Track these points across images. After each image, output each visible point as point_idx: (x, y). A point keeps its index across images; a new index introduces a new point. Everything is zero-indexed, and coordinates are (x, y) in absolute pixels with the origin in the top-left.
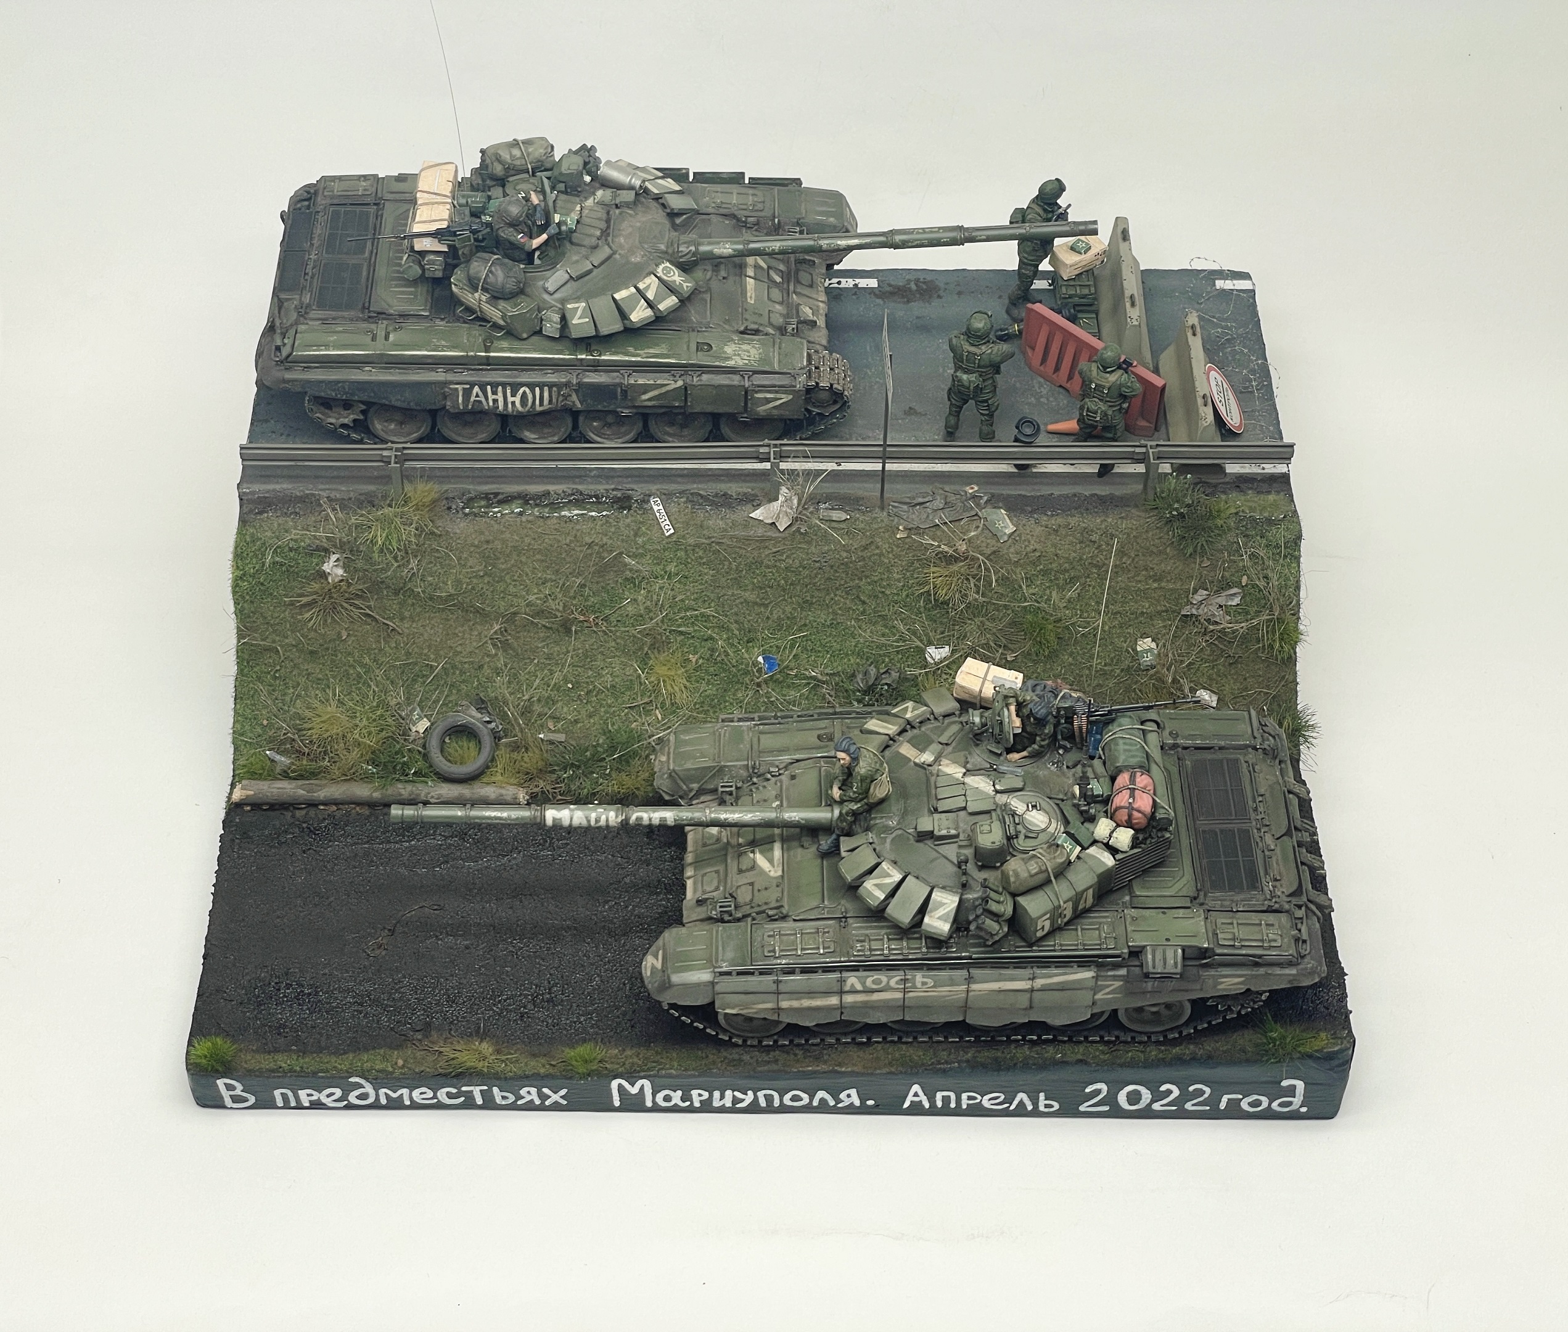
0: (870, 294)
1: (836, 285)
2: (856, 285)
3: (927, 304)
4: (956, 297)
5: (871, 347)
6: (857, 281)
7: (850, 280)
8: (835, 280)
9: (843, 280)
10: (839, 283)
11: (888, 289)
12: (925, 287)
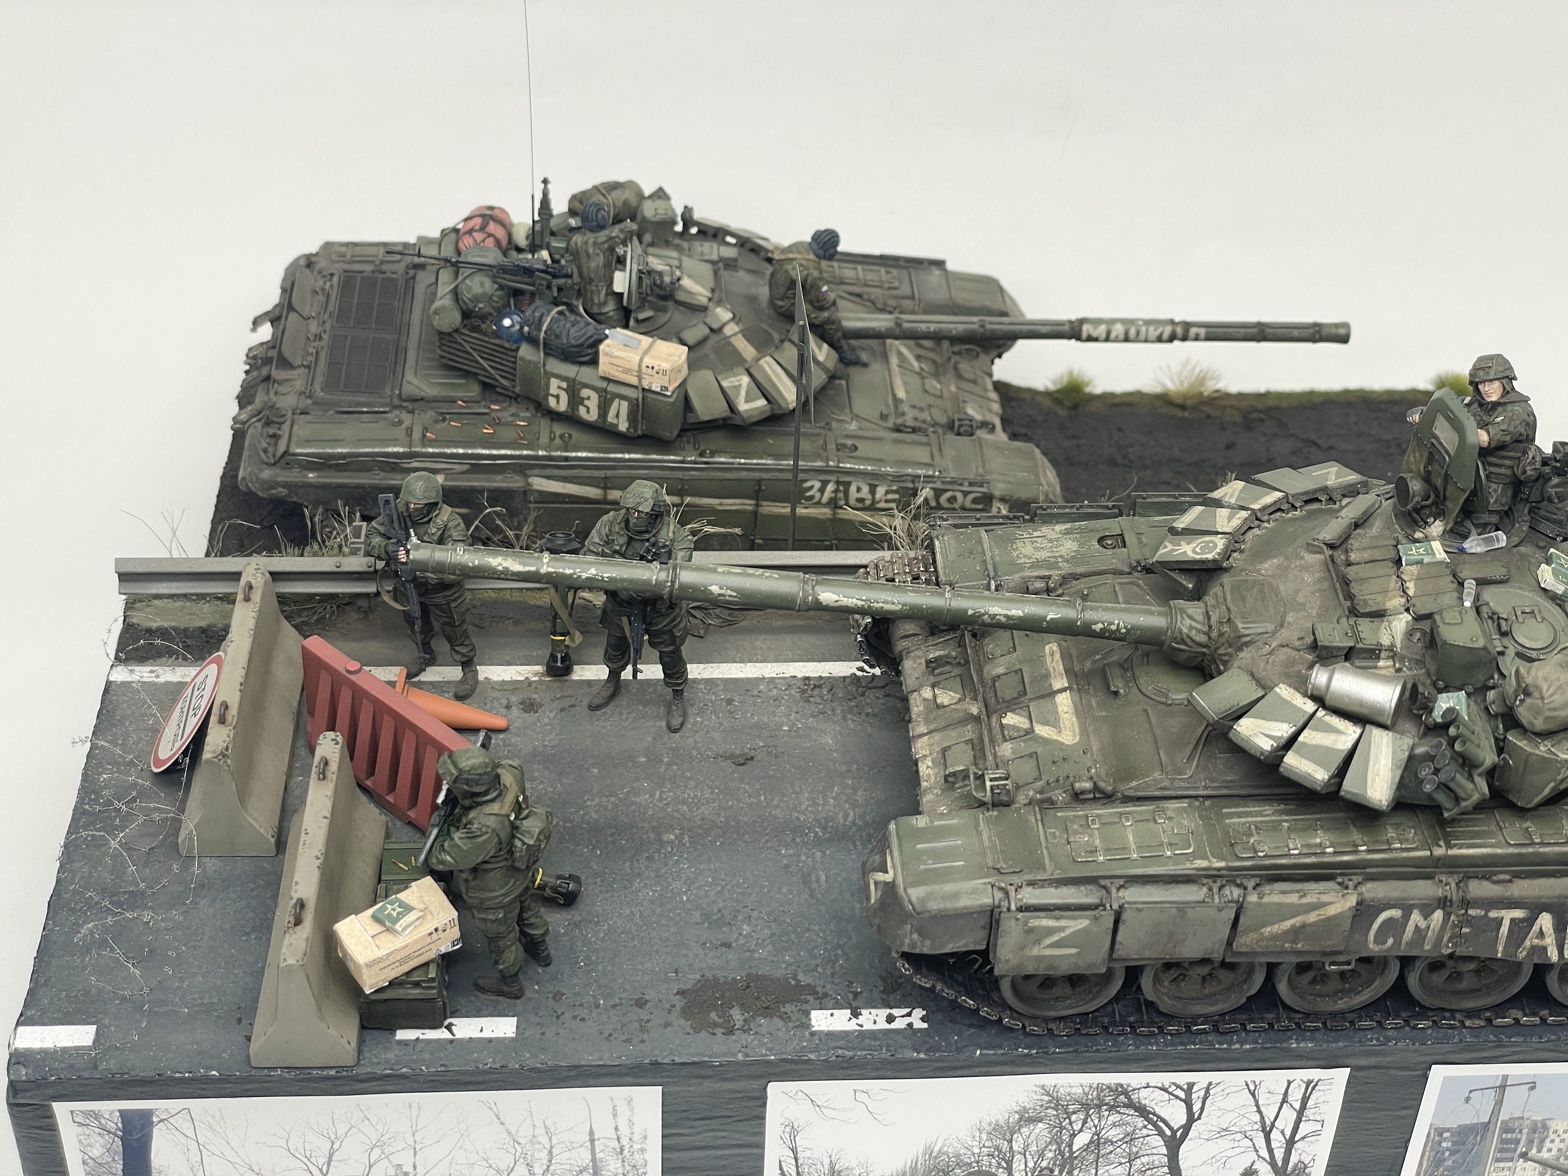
0: (825, 995)
1: (896, 1012)
2: (856, 1014)
3: (708, 974)
4: (651, 995)
5: (818, 880)
6: (852, 1026)
7: (868, 1026)
8: (900, 1024)
9: (882, 1025)
10: (890, 1019)
11: (788, 1008)
12: (713, 1015)
